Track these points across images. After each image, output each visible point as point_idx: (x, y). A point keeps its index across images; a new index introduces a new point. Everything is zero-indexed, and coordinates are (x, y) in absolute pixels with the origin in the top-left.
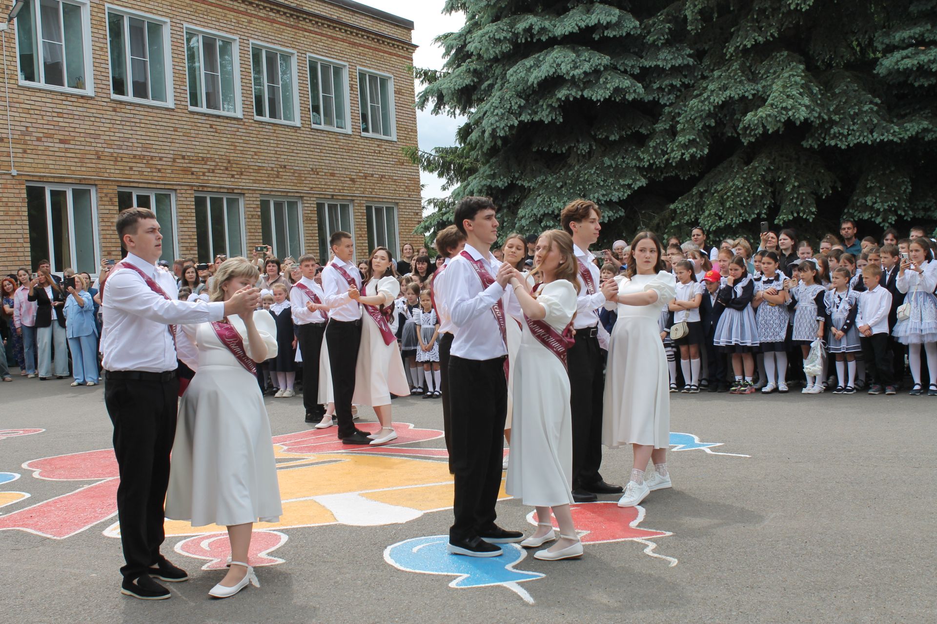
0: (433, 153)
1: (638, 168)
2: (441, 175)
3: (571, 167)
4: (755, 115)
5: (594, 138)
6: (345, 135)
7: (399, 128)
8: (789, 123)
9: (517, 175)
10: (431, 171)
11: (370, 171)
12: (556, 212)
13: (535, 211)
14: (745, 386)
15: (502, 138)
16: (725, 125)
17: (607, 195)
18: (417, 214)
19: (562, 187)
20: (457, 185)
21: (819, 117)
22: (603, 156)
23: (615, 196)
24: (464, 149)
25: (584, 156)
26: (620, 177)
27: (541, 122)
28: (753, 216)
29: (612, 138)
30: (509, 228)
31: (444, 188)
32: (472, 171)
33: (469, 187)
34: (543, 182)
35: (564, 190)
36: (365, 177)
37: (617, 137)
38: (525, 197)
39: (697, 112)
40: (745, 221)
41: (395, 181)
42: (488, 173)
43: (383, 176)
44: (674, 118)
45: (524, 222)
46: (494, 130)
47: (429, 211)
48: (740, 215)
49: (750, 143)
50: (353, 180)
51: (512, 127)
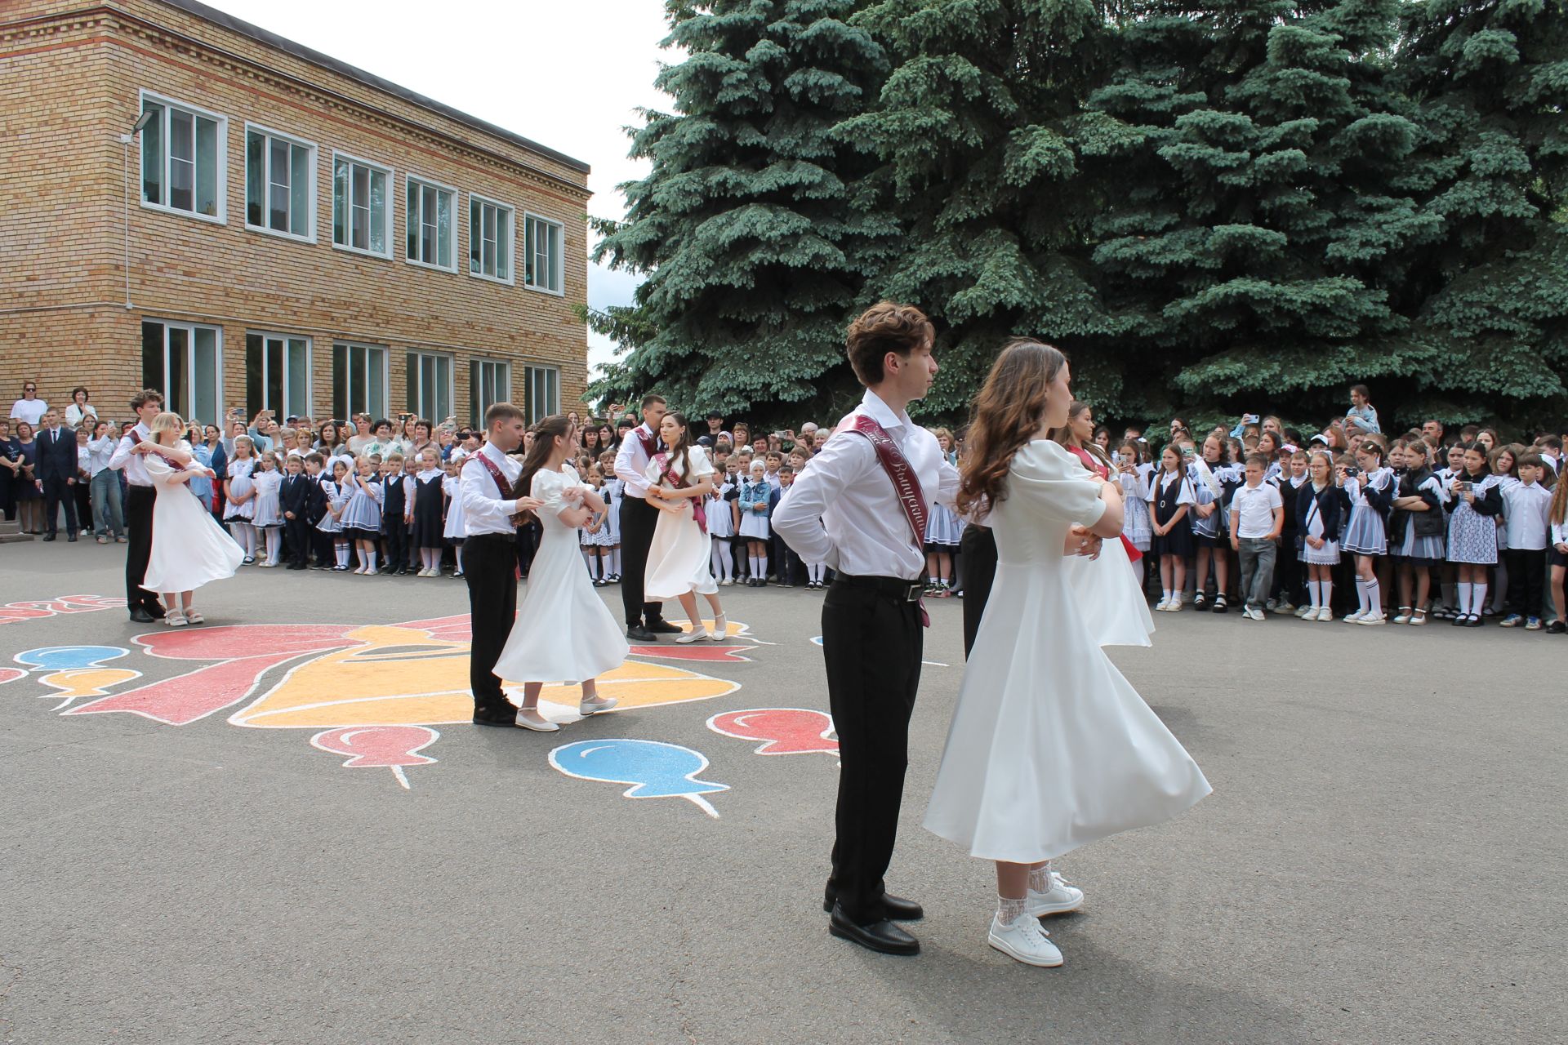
0: (606, 312)
1: (834, 344)
2: (613, 338)
3: (760, 338)
4: (965, 295)
5: (788, 308)
6: (507, 286)
7: (567, 283)
8: (1000, 306)
9: (700, 343)
10: (603, 332)
11: (532, 329)
12: (742, 386)
13: (718, 384)
14: (941, 589)
15: (687, 302)
16: (931, 303)
17: (799, 371)
18: (582, 379)
19: (749, 359)
20: (631, 351)
21: (1032, 302)
22: (797, 327)
23: (807, 374)
24: (641, 310)
25: (775, 327)
26: (814, 352)
27: (731, 286)
28: (956, 405)
29: (807, 309)
30: (687, 401)
31: (616, 353)
32: (649, 335)
33: (645, 354)
34: (729, 352)
35: (751, 364)
36: (526, 335)
37: (813, 309)
38: (708, 369)
39: (901, 287)
40: (948, 410)
41: (559, 341)
42: (668, 338)
43: (546, 335)
44: (876, 292)
45: (705, 396)
46: (678, 292)
47: (594, 376)
48: (943, 402)
49: (957, 325)
50: (512, 337)
51: (698, 289)
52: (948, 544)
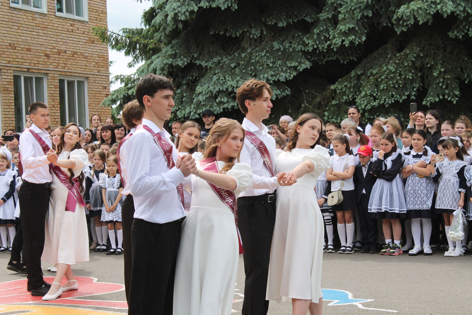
0: (121, 33)
1: (304, 52)
2: (127, 53)
3: (244, 50)
4: (408, 8)
5: (265, 24)
6: (41, 14)
7: (90, 10)
8: (438, 15)
9: (195, 56)
10: (119, 49)
11: (63, 48)
12: (230, 89)
13: (211, 88)
14: (394, 248)
15: (184, 22)
16: (381, 16)
17: (275, 75)
18: (105, 88)
19: (235, 67)
20: (142, 63)
21: (464, 11)
22: (273, 40)
23: (283, 77)
24: (148, 31)
25: (256, 40)
26: (287, 59)
27: (218, 8)
28: (404, 98)
29: (280, 25)
30: (187, 103)
31: (130, 65)
32: (156, 51)
33: (152, 65)
34: (219, 62)
35: (237, 70)
36: (59, 53)
37: (285, 24)
38: (203, 76)
39: (356, 4)
40: (397, 102)
41: (86, 57)
42: (170, 52)
43: (75, 53)
44: (336, 8)
45: (201, 98)
46: (176, 15)
47: (116, 86)
48: (393, 96)
49: (402, 32)
50: (47, 56)
51: (192, 12)
52: (397, 212)
